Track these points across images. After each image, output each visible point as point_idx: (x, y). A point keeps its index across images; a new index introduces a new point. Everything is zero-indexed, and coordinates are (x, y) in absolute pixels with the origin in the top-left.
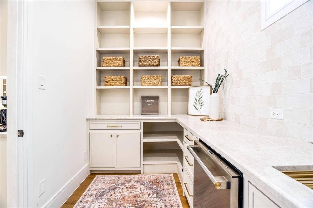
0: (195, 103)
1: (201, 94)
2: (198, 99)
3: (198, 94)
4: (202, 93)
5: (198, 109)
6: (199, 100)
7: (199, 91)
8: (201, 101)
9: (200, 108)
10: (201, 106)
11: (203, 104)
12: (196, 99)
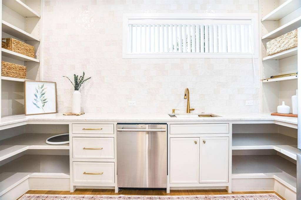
0: (36, 100)
1: (43, 90)
2: (39, 95)
3: (38, 90)
4: (45, 89)
5: (40, 107)
6: (40, 97)
7: (40, 86)
8: (44, 97)
9: (43, 106)
10: (44, 103)
11: (46, 101)
12: (36, 96)
